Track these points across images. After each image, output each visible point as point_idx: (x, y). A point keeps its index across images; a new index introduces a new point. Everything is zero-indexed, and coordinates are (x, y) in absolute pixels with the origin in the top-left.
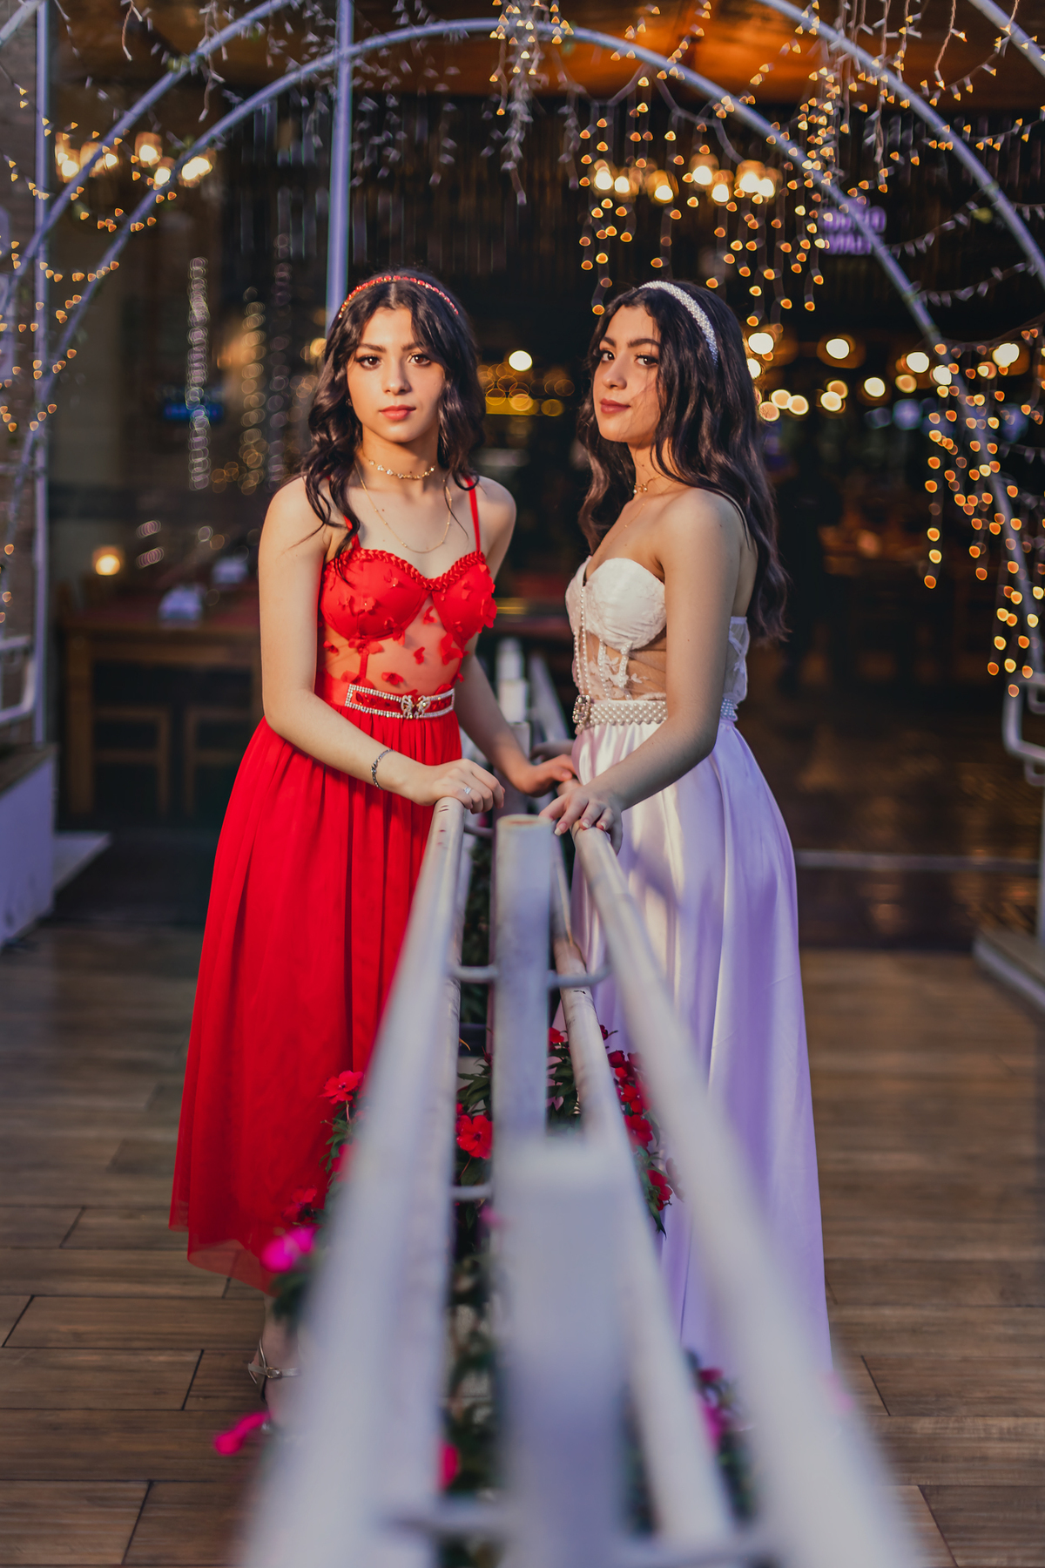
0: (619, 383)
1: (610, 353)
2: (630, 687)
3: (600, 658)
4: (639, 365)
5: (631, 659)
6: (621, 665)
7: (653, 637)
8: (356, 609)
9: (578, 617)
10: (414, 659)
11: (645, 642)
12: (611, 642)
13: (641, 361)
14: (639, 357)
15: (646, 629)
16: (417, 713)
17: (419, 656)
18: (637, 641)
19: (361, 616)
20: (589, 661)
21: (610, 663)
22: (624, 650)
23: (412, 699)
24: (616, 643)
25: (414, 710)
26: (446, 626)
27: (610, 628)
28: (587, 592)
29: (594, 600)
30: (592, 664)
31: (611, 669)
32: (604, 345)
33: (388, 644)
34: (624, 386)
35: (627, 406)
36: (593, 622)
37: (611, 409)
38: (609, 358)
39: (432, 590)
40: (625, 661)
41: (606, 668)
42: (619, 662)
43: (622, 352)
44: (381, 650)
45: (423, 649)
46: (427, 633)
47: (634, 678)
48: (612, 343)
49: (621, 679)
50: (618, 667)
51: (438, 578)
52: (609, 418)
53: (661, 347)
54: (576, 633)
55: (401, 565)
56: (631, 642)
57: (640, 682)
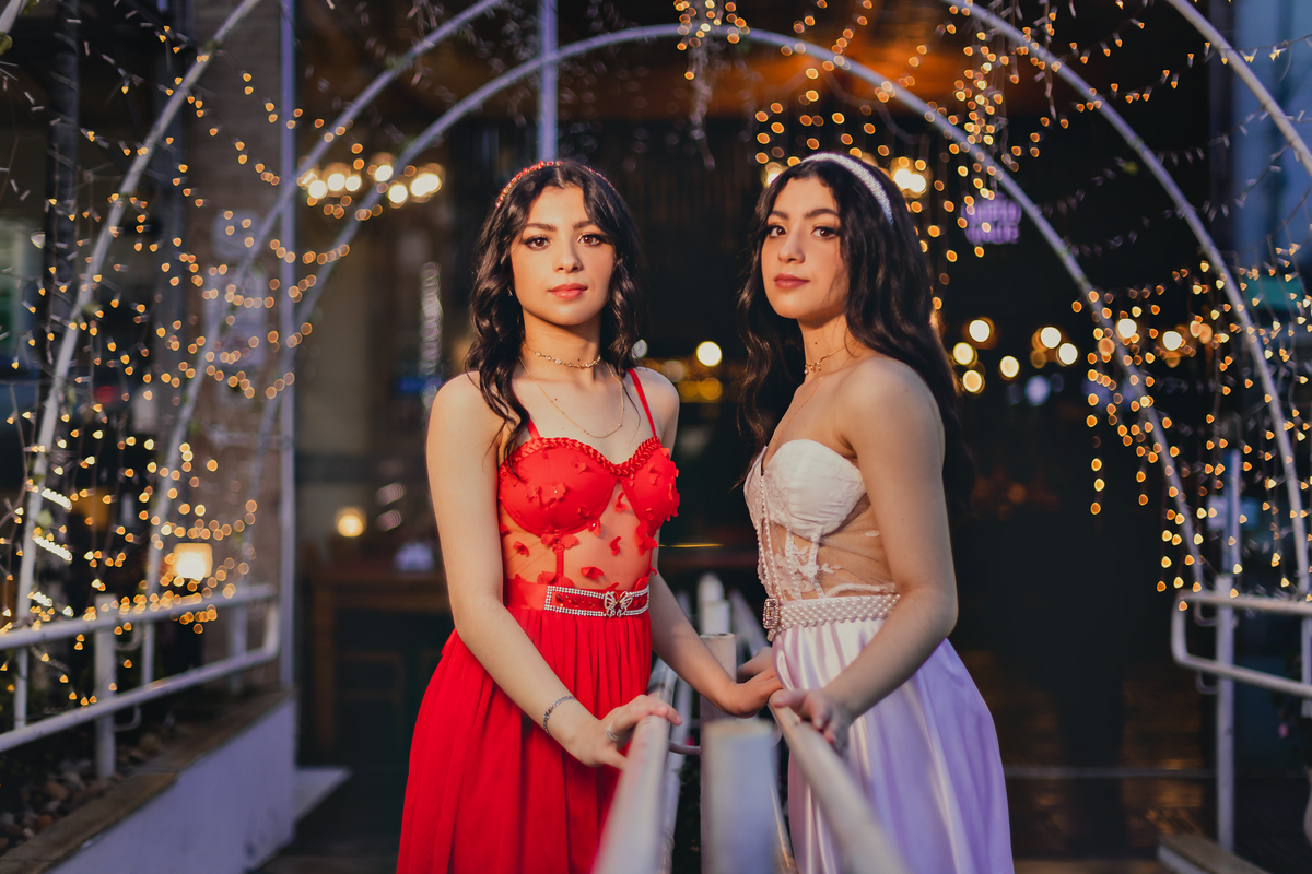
0: (798, 257)
1: (780, 227)
2: (820, 576)
3: (787, 548)
4: (816, 237)
5: (821, 545)
6: (810, 554)
7: (845, 518)
8: (546, 500)
9: (759, 509)
10: (610, 550)
11: (836, 525)
12: (800, 530)
13: (818, 233)
14: (816, 228)
15: (836, 511)
16: (620, 611)
17: (615, 547)
18: (828, 524)
19: (552, 506)
20: (774, 553)
21: (799, 553)
22: (815, 537)
23: (614, 595)
24: (806, 530)
25: (617, 607)
26: (638, 513)
27: (797, 515)
28: (766, 481)
29: (775, 488)
30: (778, 556)
31: (800, 560)
32: (773, 219)
33: (584, 536)
34: (803, 261)
35: (806, 281)
36: (778, 511)
37: (790, 284)
38: (779, 234)
39: (619, 474)
40: (814, 549)
41: (794, 559)
42: (808, 552)
43: (795, 225)
44: (576, 543)
45: (619, 538)
46: (621, 522)
47: (825, 568)
48: (784, 216)
49: (810, 570)
50: (807, 557)
51: (625, 463)
52: (787, 293)
53: (842, 215)
54: (758, 527)
55: (585, 450)
56: (821, 527)
57: (832, 572)
